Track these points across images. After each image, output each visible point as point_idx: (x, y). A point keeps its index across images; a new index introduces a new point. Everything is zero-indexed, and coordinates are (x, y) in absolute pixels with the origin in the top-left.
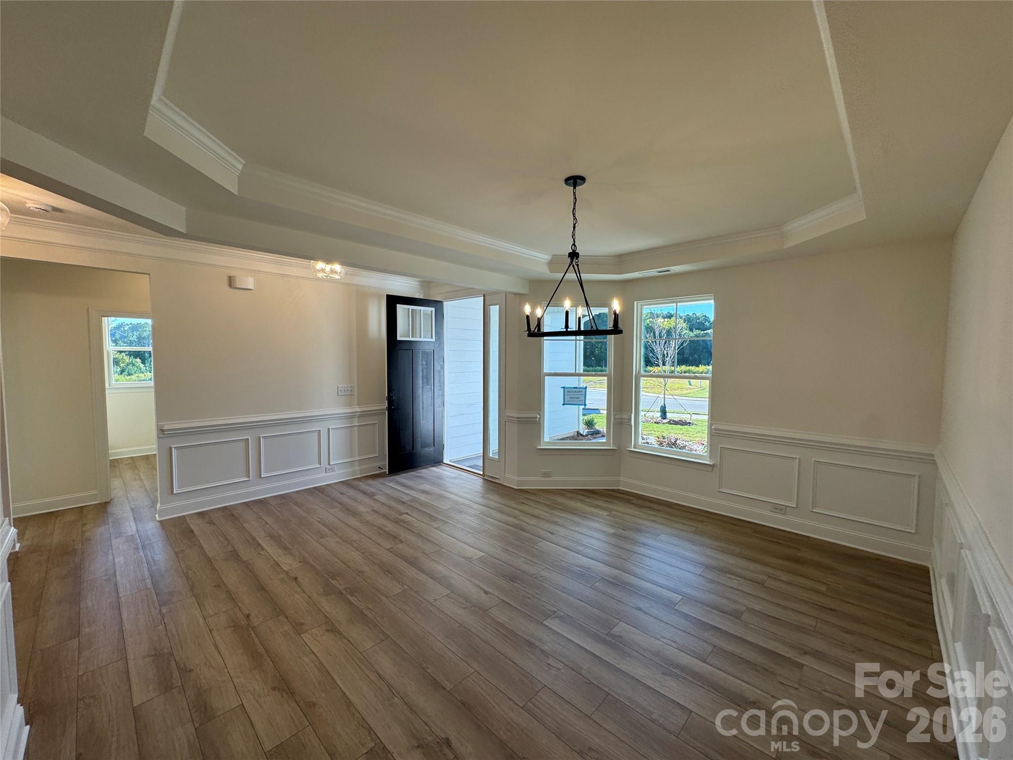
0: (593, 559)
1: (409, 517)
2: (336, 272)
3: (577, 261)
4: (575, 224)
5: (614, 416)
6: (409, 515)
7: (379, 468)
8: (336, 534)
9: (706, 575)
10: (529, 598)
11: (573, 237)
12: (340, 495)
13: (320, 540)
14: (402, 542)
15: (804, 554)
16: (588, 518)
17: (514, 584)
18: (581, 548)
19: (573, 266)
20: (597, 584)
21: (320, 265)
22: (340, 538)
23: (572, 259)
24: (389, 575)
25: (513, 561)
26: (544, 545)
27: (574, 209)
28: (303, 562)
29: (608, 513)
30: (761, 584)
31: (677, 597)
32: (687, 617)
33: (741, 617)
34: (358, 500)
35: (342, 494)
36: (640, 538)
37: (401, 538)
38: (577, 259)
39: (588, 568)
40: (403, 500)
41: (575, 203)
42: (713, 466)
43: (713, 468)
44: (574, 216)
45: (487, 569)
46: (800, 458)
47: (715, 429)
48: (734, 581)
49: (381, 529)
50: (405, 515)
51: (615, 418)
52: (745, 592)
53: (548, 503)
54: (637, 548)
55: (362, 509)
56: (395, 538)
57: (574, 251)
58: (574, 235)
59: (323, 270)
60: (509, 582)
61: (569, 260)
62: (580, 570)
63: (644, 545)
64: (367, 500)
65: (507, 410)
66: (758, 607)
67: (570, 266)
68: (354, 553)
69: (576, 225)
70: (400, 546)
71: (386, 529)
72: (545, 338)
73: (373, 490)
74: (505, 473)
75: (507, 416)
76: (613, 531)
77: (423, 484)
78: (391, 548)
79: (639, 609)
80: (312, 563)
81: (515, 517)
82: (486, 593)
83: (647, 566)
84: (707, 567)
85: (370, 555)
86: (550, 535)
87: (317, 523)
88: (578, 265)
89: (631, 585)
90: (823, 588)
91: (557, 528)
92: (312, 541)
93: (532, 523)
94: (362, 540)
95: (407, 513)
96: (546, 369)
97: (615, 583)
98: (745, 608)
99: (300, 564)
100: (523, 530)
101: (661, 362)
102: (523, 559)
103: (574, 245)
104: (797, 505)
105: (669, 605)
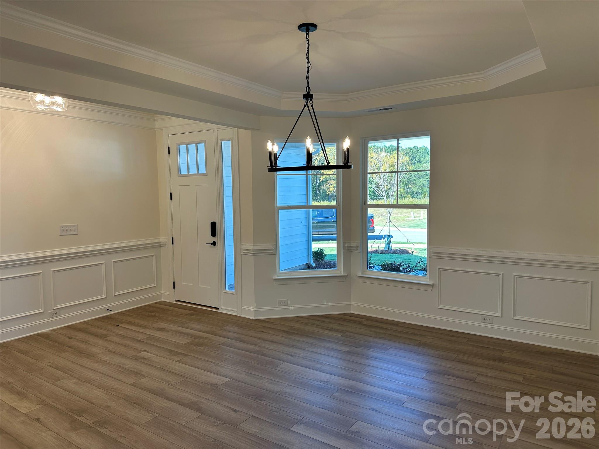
0: (331, 374)
1: (148, 354)
2: (58, 105)
3: (311, 102)
4: (308, 68)
5: (344, 244)
6: (148, 352)
7: (108, 310)
8: (72, 376)
9: (427, 378)
10: (276, 412)
11: (307, 79)
12: (67, 339)
13: (57, 383)
14: (144, 376)
15: (507, 354)
16: (324, 340)
17: (261, 402)
18: (319, 366)
19: (308, 106)
20: (336, 394)
21: (39, 97)
22: (78, 379)
23: (307, 100)
24: (138, 407)
25: (257, 383)
26: (285, 366)
27: (307, 53)
28: (42, 405)
29: (342, 334)
30: (473, 380)
31: (404, 397)
32: (412, 411)
33: (456, 407)
34: (89, 342)
35: (70, 338)
36: (372, 353)
37: (143, 373)
38: (311, 100)
39: (327, 382)
40: (139, 339)
41: (308, 48)
42: (433, 285)
43: (433, 287)
44: (307, 60)
45: (234, 392)
46: (503, 274)
47: (433, 253)
48: (451, 380)
49: (121, 367)
50: (144, 352)
51: (344, 247)
52: (459, 388)
53: (285, 329)
54: (370, 361)
55: (95, 350)
56: (137, 373)
57: (308, 93)
58: (308, 77)
59: (42, 102)
60: (256, 400)
61: (304, 100)
62: (320, 384)
63: (375, 358)
64: (100, 341)
65: (242, 244)
66: (469, 398)
67: (305, 106)
68: (96, 391)
69: (310, 68)
70: (144, 380)
71: (126, 367)
72: (278, 173)
73: (104, 332)
74: (242, 305)
75: (243, 249)
76: (348, 349)
77: (158, 322)
78: (134, 383)
79: (373, 410)
80: (53, 404)
81: (255, 345)
82: (235, 411)
83: (378, 375)
84: (429, 372)
85: (113, 391)
86: (290, 357)
87: (49, 368)
88: (312, 106)
89: (365, 392)
90: (521, 379)
91: (296, 351)
92: (48, 384)
93: (273, 348)
94: (102, 378)
95: (145, 351)
96: (280, 202)
97: (352, 391)
98: (459, 400)
99: (40, 406)
100: (264, 355)
101: (385, 194)
102: (267, 380)
103: (308, 87)
104: (502, 314)
105: (399, 403)
